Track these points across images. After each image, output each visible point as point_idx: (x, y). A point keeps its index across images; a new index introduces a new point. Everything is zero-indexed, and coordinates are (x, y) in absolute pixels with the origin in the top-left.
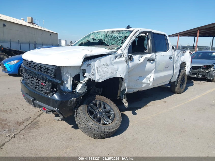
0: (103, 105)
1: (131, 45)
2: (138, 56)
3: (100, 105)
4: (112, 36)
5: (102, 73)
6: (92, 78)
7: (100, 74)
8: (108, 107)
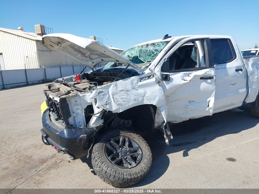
0: (127, 142)
1: (166, 60)
2: (181, 74)
3: (124, 142)
4: (147, 50)
5: (121, 101)
6: (107, 109)
7: (118, 102)
8: (135, 145)
